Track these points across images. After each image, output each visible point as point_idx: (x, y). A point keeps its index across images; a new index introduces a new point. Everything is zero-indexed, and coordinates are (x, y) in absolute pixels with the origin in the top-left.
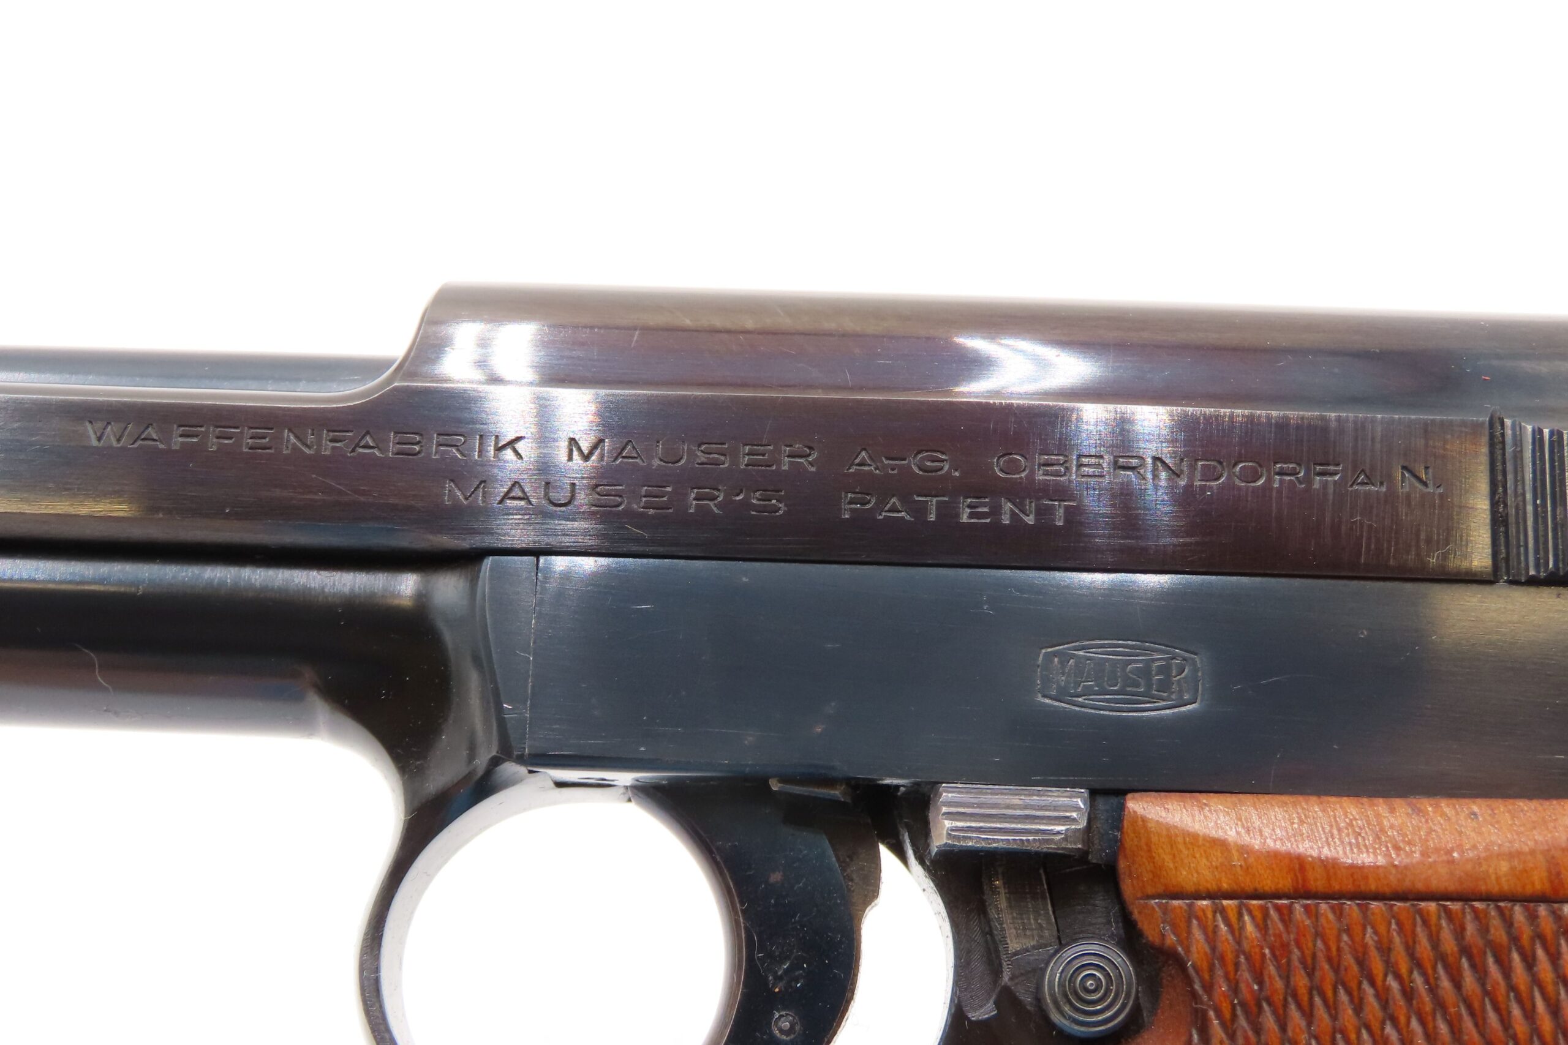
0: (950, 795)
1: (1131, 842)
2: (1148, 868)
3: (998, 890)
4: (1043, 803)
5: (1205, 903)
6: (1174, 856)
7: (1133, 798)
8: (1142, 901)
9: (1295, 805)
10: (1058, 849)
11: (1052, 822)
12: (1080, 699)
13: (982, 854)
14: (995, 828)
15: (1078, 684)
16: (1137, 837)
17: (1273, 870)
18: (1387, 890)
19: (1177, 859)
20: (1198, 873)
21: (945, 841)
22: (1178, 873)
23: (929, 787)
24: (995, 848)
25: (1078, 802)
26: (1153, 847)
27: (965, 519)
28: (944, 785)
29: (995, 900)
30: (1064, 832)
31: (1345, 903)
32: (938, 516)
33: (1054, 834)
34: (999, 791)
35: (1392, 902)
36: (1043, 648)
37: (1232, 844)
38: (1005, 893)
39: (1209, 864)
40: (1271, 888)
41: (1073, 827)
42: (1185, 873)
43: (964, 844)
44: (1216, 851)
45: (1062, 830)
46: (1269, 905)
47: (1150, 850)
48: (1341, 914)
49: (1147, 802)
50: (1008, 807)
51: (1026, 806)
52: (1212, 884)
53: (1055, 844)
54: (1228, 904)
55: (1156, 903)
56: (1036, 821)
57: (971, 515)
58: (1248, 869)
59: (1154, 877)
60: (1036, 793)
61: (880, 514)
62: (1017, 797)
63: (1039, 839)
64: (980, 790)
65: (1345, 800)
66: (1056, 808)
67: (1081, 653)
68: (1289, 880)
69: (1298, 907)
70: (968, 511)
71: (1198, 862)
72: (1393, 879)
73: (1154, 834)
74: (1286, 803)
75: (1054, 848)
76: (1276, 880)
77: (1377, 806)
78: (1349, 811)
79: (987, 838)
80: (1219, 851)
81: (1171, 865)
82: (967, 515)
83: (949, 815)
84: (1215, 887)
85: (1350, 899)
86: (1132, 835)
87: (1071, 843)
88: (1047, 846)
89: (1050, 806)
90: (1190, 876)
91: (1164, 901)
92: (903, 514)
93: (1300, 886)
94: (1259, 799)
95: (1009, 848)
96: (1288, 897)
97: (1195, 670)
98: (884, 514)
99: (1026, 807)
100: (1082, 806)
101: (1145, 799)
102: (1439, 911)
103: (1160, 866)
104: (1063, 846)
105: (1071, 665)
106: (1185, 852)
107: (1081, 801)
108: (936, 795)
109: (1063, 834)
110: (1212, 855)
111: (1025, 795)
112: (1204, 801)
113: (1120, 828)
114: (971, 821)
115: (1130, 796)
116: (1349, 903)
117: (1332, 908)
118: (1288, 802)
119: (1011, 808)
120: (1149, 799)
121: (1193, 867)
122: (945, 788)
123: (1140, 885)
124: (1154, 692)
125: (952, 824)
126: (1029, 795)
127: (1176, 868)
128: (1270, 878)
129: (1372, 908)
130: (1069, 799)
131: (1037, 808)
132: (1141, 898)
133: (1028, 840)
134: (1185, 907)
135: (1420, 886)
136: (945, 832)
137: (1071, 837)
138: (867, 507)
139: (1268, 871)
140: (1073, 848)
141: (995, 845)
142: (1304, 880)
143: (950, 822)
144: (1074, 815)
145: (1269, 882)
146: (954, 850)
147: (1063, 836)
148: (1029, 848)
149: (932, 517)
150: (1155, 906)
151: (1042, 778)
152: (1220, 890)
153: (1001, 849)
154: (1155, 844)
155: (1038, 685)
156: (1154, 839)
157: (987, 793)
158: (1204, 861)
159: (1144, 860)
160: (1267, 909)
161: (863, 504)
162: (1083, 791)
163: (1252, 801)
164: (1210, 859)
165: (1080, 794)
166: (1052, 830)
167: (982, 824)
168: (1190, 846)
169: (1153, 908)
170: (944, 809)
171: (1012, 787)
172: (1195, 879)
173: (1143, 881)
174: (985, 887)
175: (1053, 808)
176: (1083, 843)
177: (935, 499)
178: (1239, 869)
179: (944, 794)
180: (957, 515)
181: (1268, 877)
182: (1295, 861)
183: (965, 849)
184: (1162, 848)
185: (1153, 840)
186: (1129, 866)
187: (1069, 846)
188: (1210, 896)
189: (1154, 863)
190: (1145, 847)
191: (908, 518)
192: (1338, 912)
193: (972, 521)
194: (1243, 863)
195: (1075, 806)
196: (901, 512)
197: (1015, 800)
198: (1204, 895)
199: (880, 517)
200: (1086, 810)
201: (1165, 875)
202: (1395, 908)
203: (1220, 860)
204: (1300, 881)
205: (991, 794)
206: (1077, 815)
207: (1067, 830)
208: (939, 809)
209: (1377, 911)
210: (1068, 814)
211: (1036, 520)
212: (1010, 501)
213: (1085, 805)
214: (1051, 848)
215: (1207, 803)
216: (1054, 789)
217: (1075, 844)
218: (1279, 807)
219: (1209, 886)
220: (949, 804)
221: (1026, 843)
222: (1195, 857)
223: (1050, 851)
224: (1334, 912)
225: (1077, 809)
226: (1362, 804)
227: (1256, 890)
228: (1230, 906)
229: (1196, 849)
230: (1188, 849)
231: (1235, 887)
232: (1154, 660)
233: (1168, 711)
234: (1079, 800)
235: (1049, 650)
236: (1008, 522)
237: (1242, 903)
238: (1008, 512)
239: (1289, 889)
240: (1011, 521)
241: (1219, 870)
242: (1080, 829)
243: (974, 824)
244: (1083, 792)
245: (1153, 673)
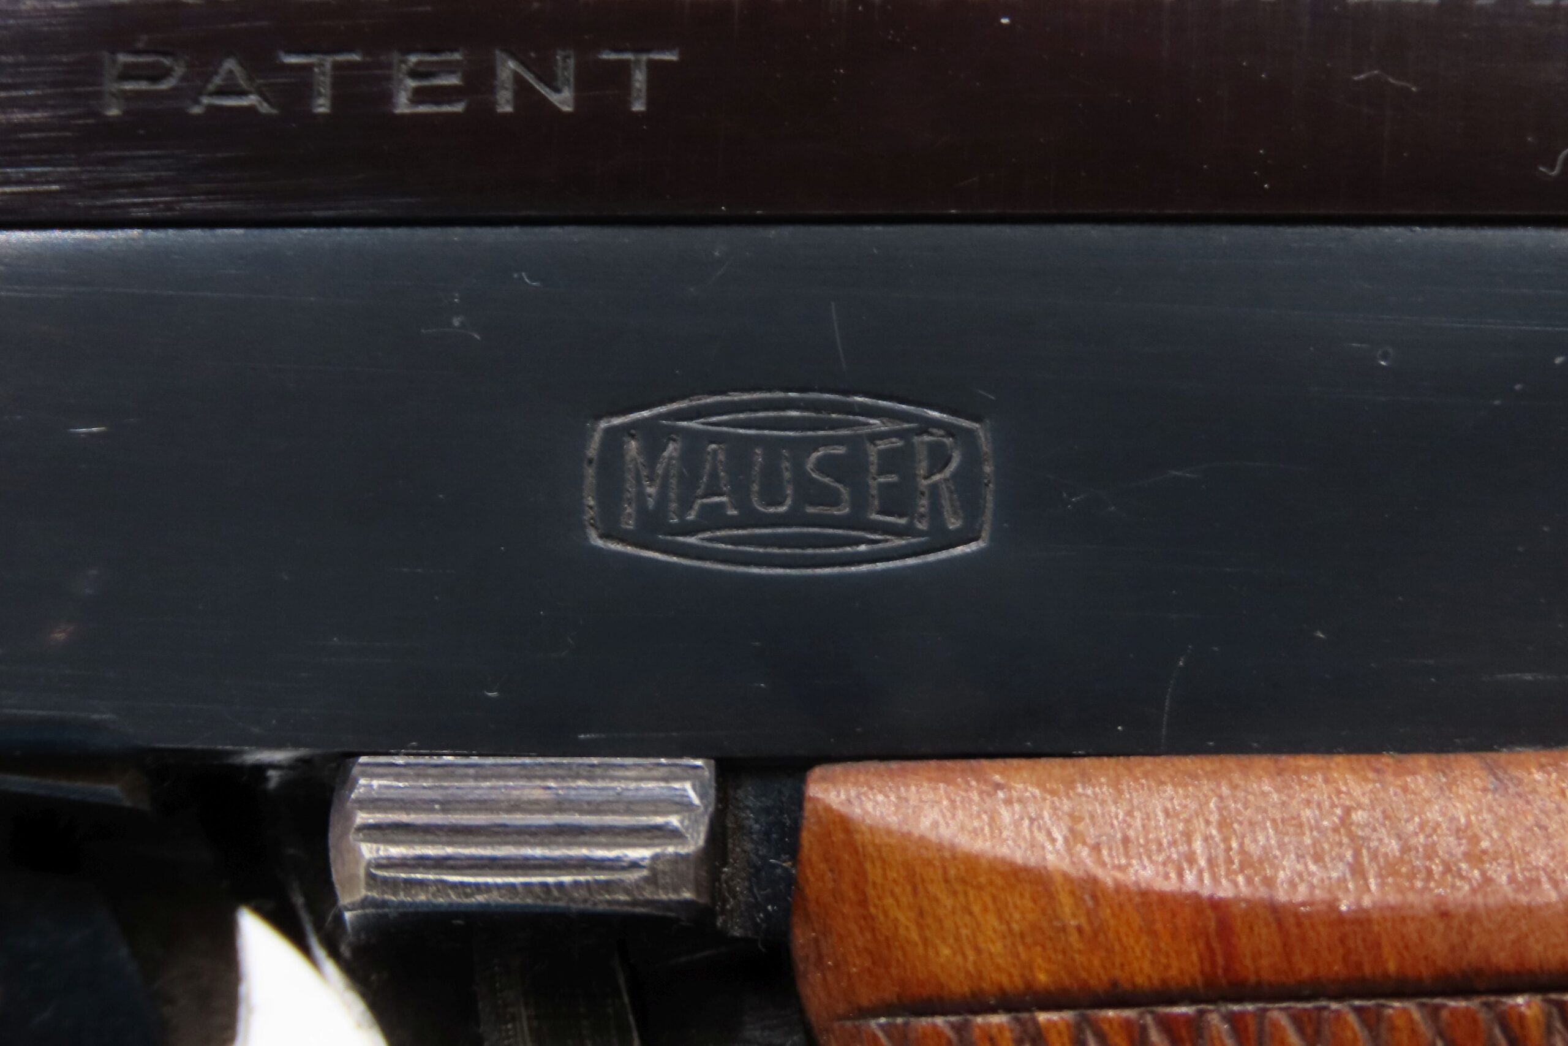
0: (375, 783)
1: (821, 884)
2: (859, 944)
3: (511, 1010)
4: (597, 796)
5: (998, 1019)
6: (921, 914)
7: (824, 779)
8: (849, 1024)
9: (1212, 775)
10: (634, 903)
11: (620, 839)
12: (692, 540)
13: (459, 922)
14: (482, 858)
15: (686, 505)
16: (831, 870)
17: (1153, 934)
18: (1426, 972)
19: (929, 920)
20: (977, 950)
21: (363, 893)
22: (931, 953)
23: (333, 765)
24: (481, 905)
25: (685, 790)
26: (871, 892)
27: (403, 105)
28: (363, 759)
29: (504, 1034)
30: (646, 863)
31: (1325, 1008)
32: (337, 101)
33: (624, 869)
34: (496, 770)
35: (1438, 1001)
36: (599, 417)
37: (1059, 879)
38: (529, 1018)
39: (1004, 928)
40: (1149, 978)
41: (671, 850)
42: (946, 951)
43: (409, 899)
44: (1022, 896)
45: (643, 859)
46: (1149, 1019)
47: (863, 902)
48: (1318, 1032)
49: (856, 784)
50: (516, 806)
51: (559, 803)
52: (1010, 975)
53: (627, 891)
54: (1049, 1021)
55: (881, 1026)
56: (582, 838)
57: (420, 96)
58: (1096, 935)
59: (874, 963)
60: (585, 773)
61: (197, 102)
62: (538, 783)
63: (588, 882)
64: (451, 769)
65: (1338, 764)
66: (630, 806)
67: (693, 424)
68: (1195, 957)
69: (1215, 1019)
70: (412, 83)
71: (978, 924)
72: (1438, 945)
73: (873, 862)
74: (1196, 777)
75: (626, 903)
76: (1164, 961)
77: (1414, 773)
78: (1344, 789)
79: (462, 884)
80: (1027, 895)
81: (914, 936)
82: (409, 94)
83: (378, 832)
84: (1019, 983)
85: (1339, 997)
86: (823, 866)
87: (665, 888)
88: (607, 897)
89: (617, 802)
90: (959, 959)
91: (899, 1020)
92: (251, 100)
93: (1220, 972)
94: (1130, 770)
95: (514, 906)
96: (1193, 1000)
97: (973, 459)
98: (206, 100)
99: (560, 805)
100: (696, 800)
101: (852, 779)
102: (1549, 1016)
103: (887, 938)
104: (648, 895)
105: (671, 458)
106: (949, 902)
107: (694, 788)
108: (344, 782)
109: (644, 867)
110: (1011, 905)
111: (555, 778)
112: (997, 778)
113: (793, 850)
114: (425, 843)
115: (817, 772)
116: (1334, 1006)
117: (1297, 1020)
118: (1200, 772)
119: (524, 811)
120: (862, 778)
121: (967, 936)
122: (363, 768)
123: (844, 984)
124: (875, 517)
125: (378, 850)
126: (563, 778)
127: (925, 941)
128: (1148, 954)
129: (1390, 1018)
130: (663, 784)
131: (586, 807)
132: (846, 1017)
133: (560, 885)
134: (950, 1033)
135: (1502, 958)
136: (362, 873)
137: (664, 873)
138: (164, 86)
139: (1144, 939)
140: (671, 901)
141: (481, 898)
142: (1230, 956)
143: (375, 846)
144: (674, 821)
145: (1146, 965)
146: (386, 915)
147: (645, 873)
148: (561, 904)
149: (322, 106)
150: (880, 1034)
151: (603, 736)
152: (1029, 986)
153: (497, 906)
154: (874, 884)
155: (591, 507)
156: (874, 872)
157: (465, 777)
158: (993, 921)
159: (853, 927)
160: (1144, 1029)
161: (154, 79)
162: (699, 762)
163: (1111, 773)
164: (1007, 916)
165: (691, 772)
166: (618, 859)
167: (449, 850)
168: (959, 887)
169: (875, 1037)
170: (362, 817)
171: (527, 760)
172: (970, 967)
173: (850, 976)
174: (480, 1005)
175: (622, 807)
176: (698, 889)
177: (329, 60)
178: (1074, 937)
179: (362, 781)
180: (387, 98)
181: (1143, 952)
182: (1209, 912)
183: (411, 910)
184: (892, 893)
185: (870, 877)
186: (816, 941)
187: (663, 896)
188: (1007, 1003)
189: (873, 930)
190: (851, 894)
191: (265, 108)
192: (1309, 1030)
193: (422, 109)
194: (1083, 921)
195: (677, 799)
196: (242, 93)
197: (534, 791)
198: (992, 1002)
199: (196, 110)
200: (706, 807)
201: (901, 958)
202: (1445, 1014)
203: (1031, 917)
204: (1220, 960)
205: (476, 778)
206: (682, 822)
207: (655, 858)
208: (349, 818)
209: (1400, 1022)
210: (659, 820)
211: (578, 101)
212: (514, 56)
213: (701, 797)
214: (618, 902)
215: (1002, 781)
216: (629, 761)
217: (676, 890)
218: (1175, 785)
219: (1005, 981)
220: (372, 803)
221: (556, 893)
222: (971, 913)
223: (616, 908)
224: (1301, 1030)
225: (682, 805)
226: (1377, 771)
227: (1115, 984)
228: (1055, 1024)
229: (971, 893)
230: (955, 893)
231: (1067, 982)
232: (874, 437)
233: (911, 561)
234: (688, 786)
235: (617, 421)
236: (509, 109)
237: (1086, 1019)
238: (509, 84)
239: (1193, 980)
240: (516, 107)
241: (1029, 940)
242: (688, 855)
243: (431, 851)
244: (697, 767)
245: (873, 469)
